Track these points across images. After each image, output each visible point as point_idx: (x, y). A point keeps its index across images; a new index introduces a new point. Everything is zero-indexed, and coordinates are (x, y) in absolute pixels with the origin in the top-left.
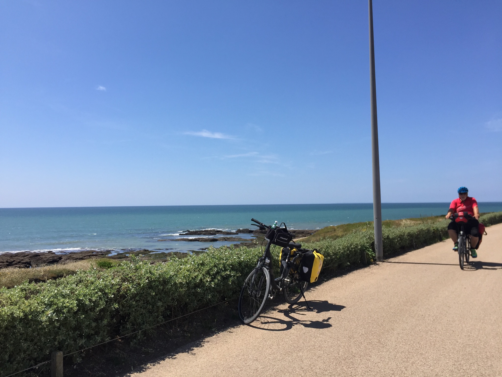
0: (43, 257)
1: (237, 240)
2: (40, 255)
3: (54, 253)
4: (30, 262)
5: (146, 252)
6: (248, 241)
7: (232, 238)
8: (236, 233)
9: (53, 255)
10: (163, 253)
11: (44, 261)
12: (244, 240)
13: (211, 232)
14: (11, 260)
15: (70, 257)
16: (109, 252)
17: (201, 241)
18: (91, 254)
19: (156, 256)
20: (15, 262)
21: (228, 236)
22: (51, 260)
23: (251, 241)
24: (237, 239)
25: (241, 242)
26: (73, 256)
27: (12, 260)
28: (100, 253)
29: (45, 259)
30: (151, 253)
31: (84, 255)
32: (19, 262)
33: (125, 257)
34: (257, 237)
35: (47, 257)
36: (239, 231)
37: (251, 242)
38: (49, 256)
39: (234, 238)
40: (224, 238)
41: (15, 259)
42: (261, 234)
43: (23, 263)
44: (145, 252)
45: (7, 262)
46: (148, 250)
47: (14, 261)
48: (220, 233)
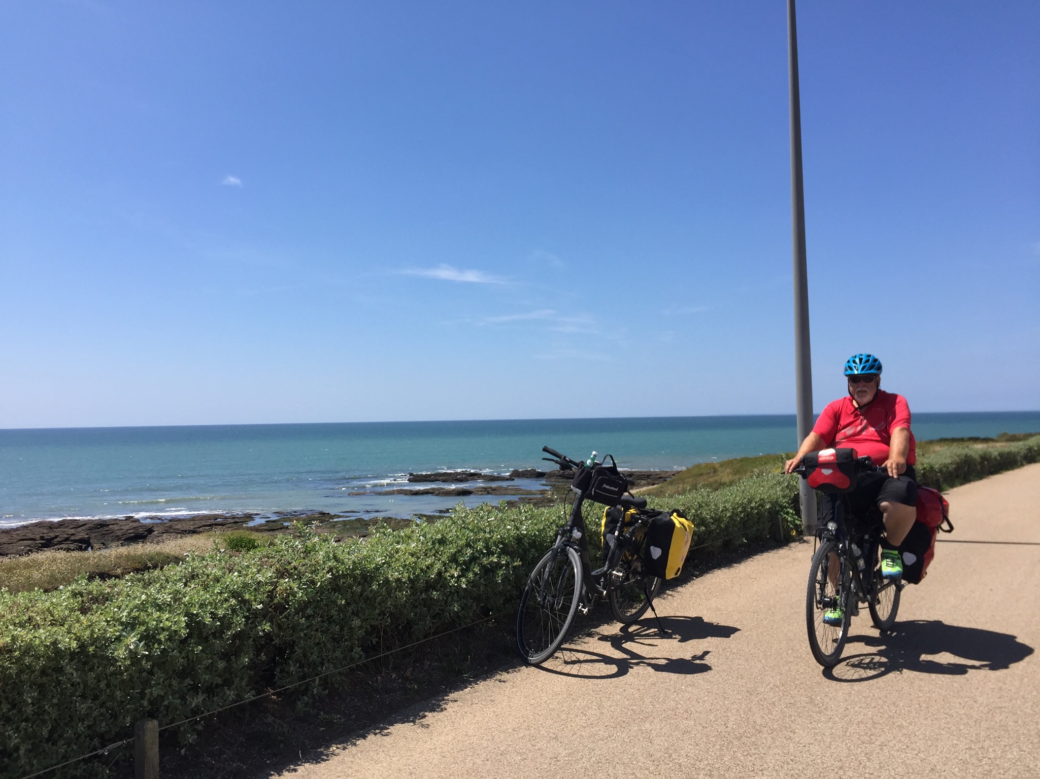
0: (116, 527)
1: (512, 492)
2: (108, 525)
3: (137, 521)
4: (89, 538)
5: (324, 517)
6: (535, 494)
7: (500, 488)
8: (511, 479)
9: (135, 525)
10: (360, 520)
11: (117, 536)
12: (525, 493)
13: (459, 477)
14: (50, 534)
15: (170, 527)
16: (250, 517)
17: (437, 495)
18: (212, 521)
19: (345, 525)
20: (59, 539)
21: (494, 485)
22: (132, 535)
23: (541, 494)
24: (511, 489)
25: (520, 496)
26: (177, 527)
27: (52, 535)
28: (230, 521)
29: (119, 533)
30: (335, 520)
31: (198, 524)
32: (67, 539)
33: (281, 529)
34: (554, 486)
35: (123, 528)
36: (516, 474)
37: (540, 496)
38: (127, 527)
39: (506, 489)
40: (485, 489)
41: (57, 532)
42: (560, 480)
43: (75, 541)
44: (323, 518)
45: (42, 538)
46: (328, 514)
47: (56, 537)
48: (476, 477)
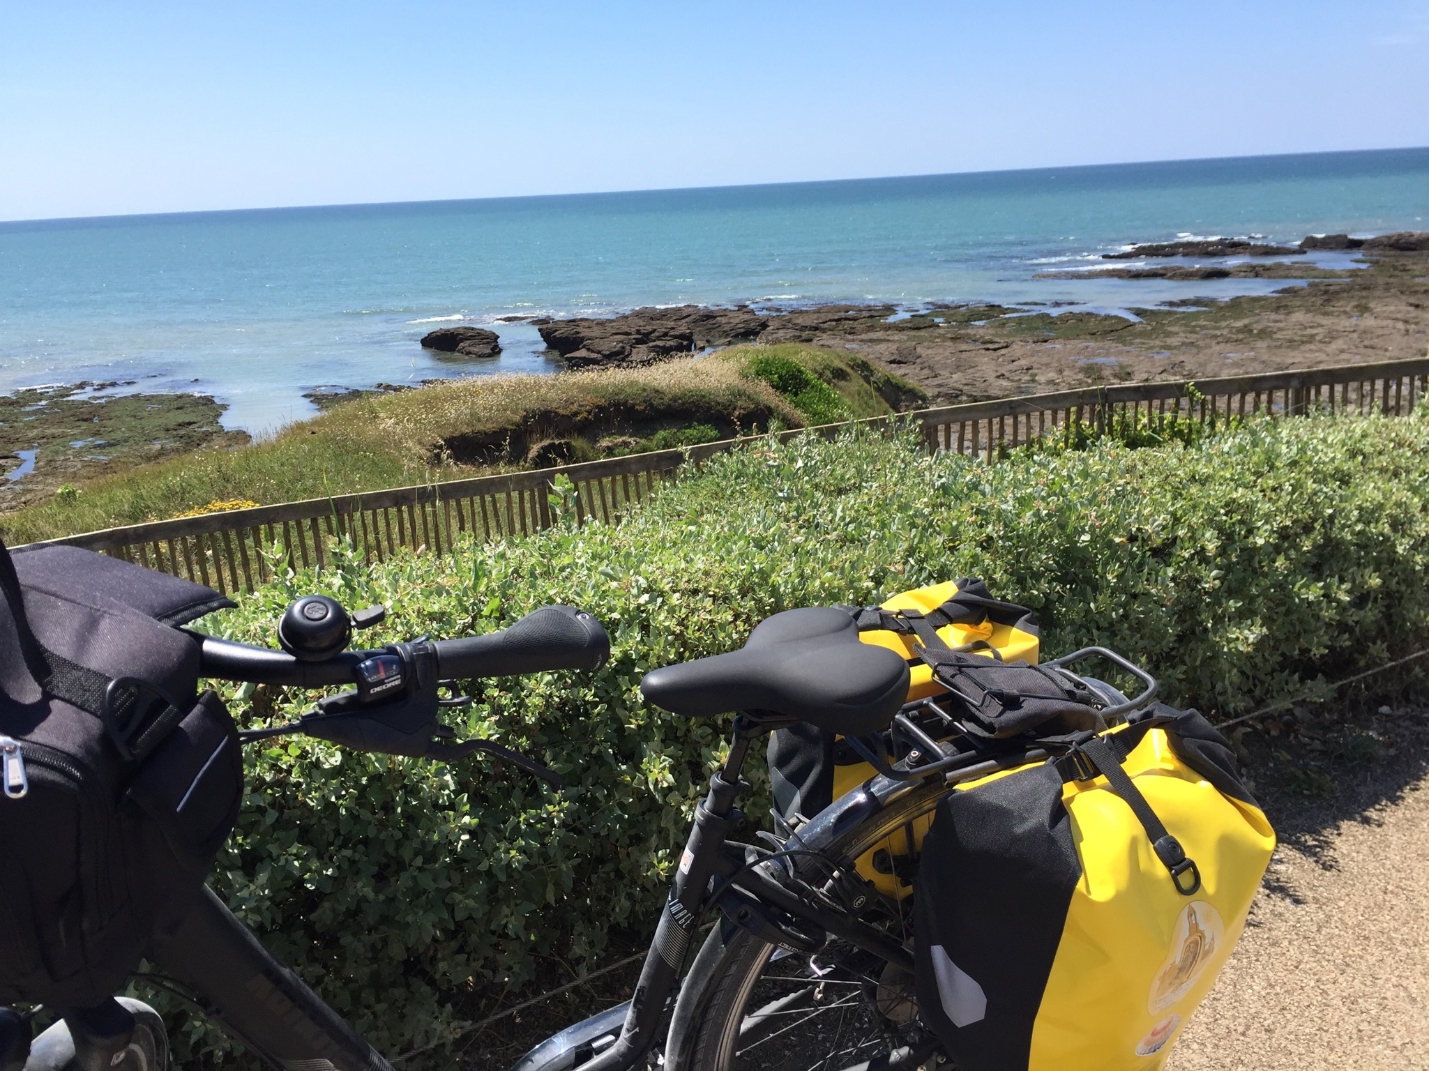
0: (723, 320)
1: (1299, 273)
2: (716, 317)
3: (752, 312)
4: (691, 333)
5: (992, 311)
6: (1340, 277)
7: (1280, 265)
8: (1301, 250)
9: (747, 317)
10: (1044, 317)
11: (725, 332)
12: (1322, 275)
13: (1210, 249)
14: (647, 327)
15: (790, 321)
16: (890, 309)
17: (1171, 278)
18: (842, 315)
19: (1021, 324)
20: (656, 334)
21: (1269, 261)
22: (742, 330)
23: (1350, 276)
24: (1297, 269)
25: (1312, 280)
26: (797, 322)
27: (649, 328)
28: (865, 314)
29: (727, 328)
30: (1007, 316)
31: (824, 317)
32: (666, 334)
33: (930, 327)
34: (1377, 262)
35: (732, 321)
36: (1312, 244)
37: (1348, 280)
38: (738, 320)
39: (1289, 268)
40: (1253, 268)
41: (656, 324)
42: (1392, 253)
44: (990, 313)
45: (638, 332)
46: (999, 306)
47: (654, 331)
48: (1240, 250)
